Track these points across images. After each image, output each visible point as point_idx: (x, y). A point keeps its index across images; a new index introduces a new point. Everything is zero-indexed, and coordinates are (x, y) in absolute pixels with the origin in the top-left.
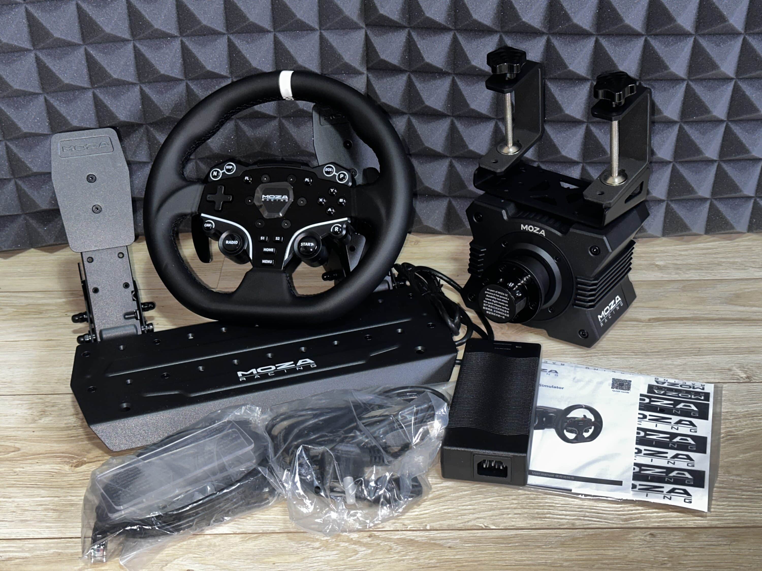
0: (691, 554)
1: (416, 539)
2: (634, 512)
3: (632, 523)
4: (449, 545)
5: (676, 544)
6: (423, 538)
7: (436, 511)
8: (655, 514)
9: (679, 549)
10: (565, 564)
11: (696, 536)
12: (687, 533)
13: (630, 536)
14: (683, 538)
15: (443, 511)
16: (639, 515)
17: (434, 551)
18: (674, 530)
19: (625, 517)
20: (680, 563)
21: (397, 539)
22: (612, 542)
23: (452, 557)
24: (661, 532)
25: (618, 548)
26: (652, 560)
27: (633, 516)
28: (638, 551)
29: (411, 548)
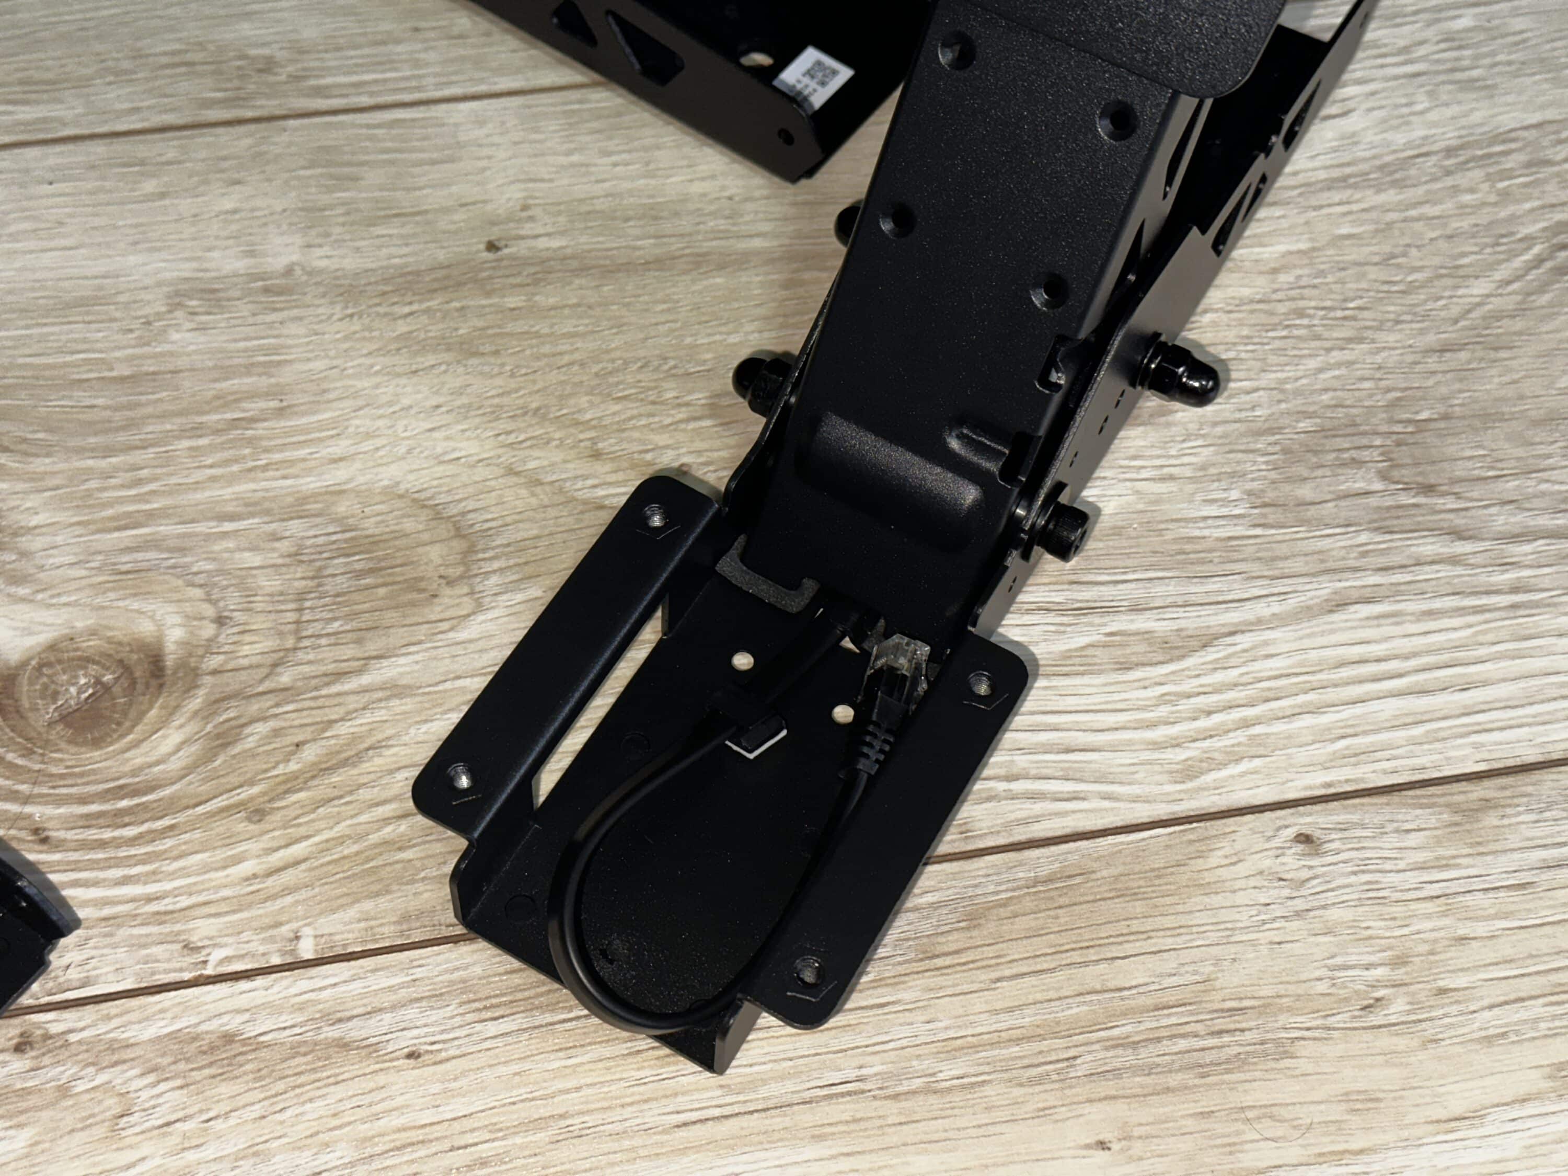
0: (1481, 929)
1: (251, 1031)
2: (1217, 719)
3: (1217, 787)
4: (406, 1041)
5: (1413, 878)
6: (286, 1020)
7: (341, 840)
8: (1307, 721)
9: (1430, 907)
10: (950, 1070)
11: (1491, 819)
12: (1456, 809)
13: (1213, 861)
14: (1439, 842)
15: (374, 838)
16: (1240, 736)
17: (339, 1092)
18: (1395, 798)
19: (1181, 755)
20: (1442, 991)
21: (159, 1039)
22: (1139, 907)
23: (427, 1117)
24: (1342, 818)
25: (1169, 942)
26: (1322, 987)
27: (1216, 743)
28: (1253, 943)
29: (225, 1089)
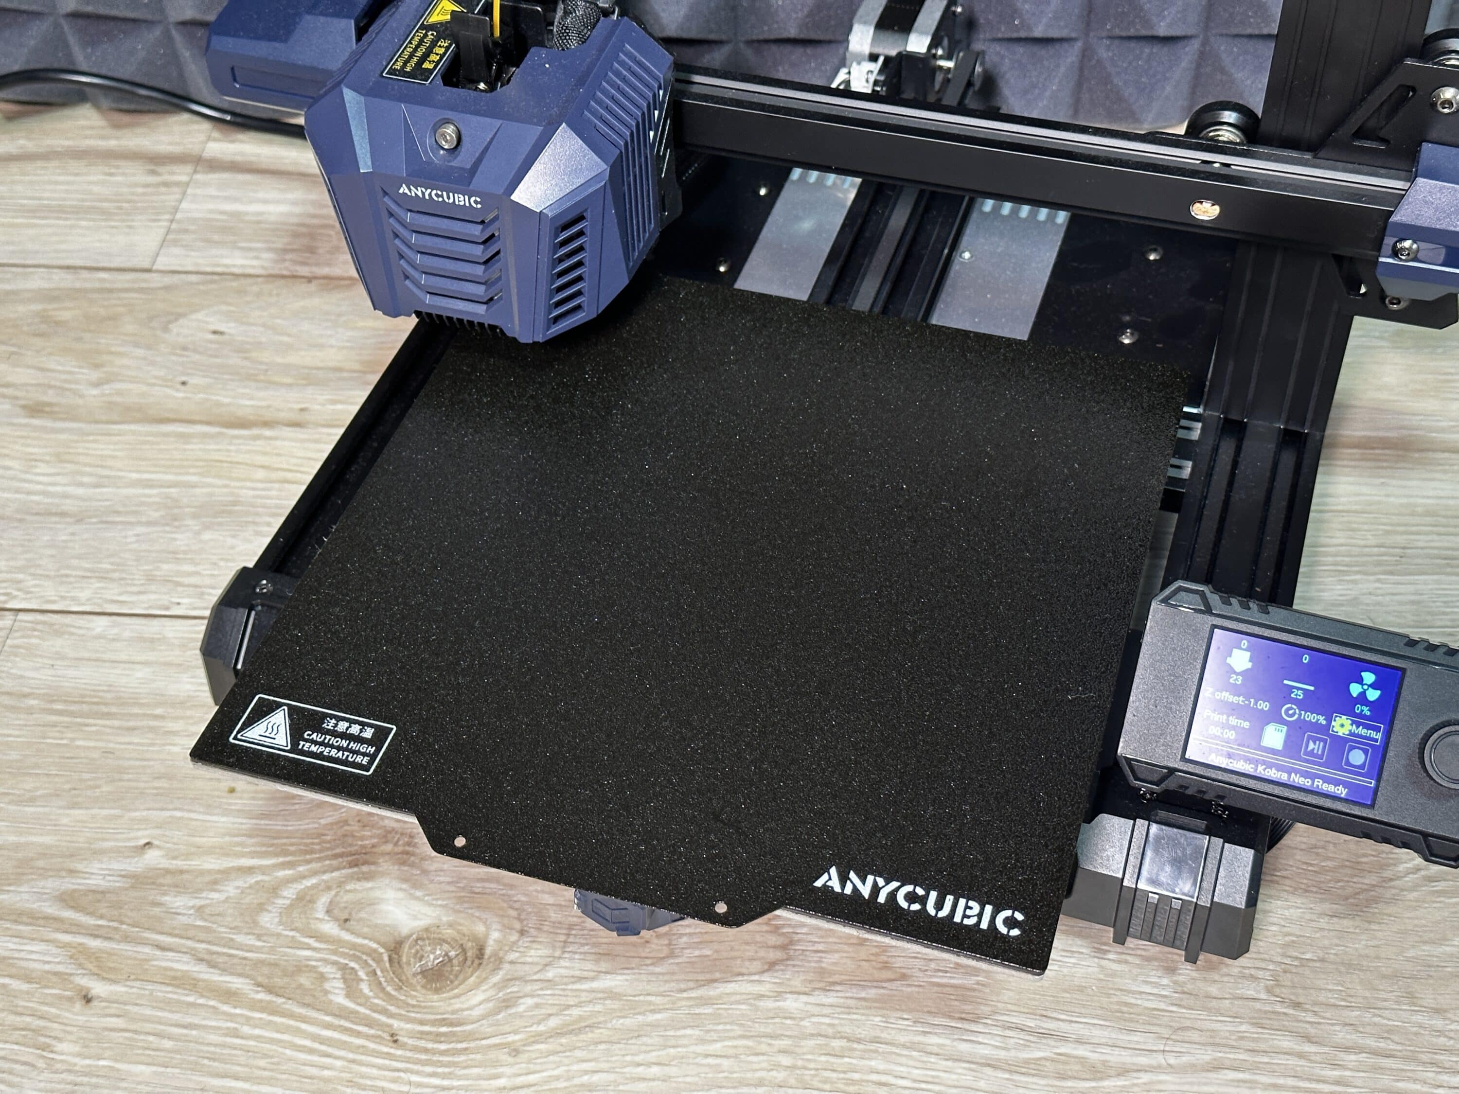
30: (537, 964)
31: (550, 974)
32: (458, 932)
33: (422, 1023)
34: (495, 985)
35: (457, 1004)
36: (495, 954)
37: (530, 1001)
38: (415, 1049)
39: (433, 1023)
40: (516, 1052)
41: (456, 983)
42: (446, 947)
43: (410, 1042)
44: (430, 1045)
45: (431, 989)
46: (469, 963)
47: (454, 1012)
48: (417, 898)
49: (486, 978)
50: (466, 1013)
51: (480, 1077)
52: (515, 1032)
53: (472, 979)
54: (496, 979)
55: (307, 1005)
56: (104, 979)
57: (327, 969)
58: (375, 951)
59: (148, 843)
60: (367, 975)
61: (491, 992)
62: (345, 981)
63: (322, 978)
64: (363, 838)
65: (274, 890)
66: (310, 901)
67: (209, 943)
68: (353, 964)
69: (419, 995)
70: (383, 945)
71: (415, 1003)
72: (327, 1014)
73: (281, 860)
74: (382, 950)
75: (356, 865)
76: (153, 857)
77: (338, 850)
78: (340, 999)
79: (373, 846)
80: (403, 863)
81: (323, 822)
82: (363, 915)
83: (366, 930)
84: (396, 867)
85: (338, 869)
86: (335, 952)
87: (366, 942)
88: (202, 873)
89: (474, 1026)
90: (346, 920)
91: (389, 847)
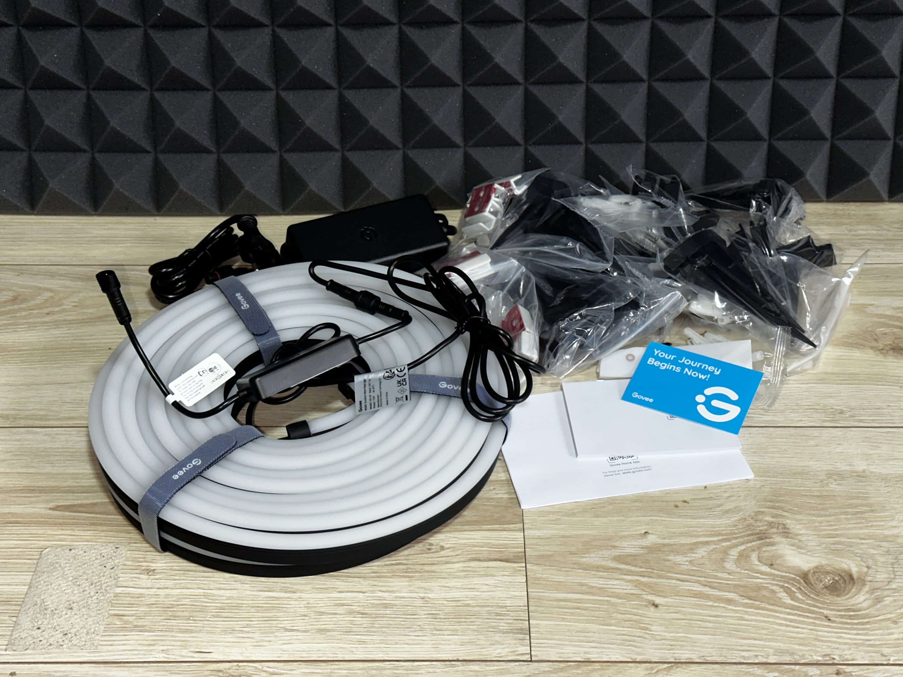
30: (883, 581)
31: (894, 586)
32: (834, 568)
33: (838, 611)
34: (867, 592)
35: (852, 601)
36: (859, 578)
37: (891, 599)
38: (841, 623)
39: (845, 610)
40: (895, 622)
41: (846, 592)
42: (831, 575)
43: (837, 619)
44: (849, 621)
45: (834, 595)
46: (847, 582)
47: (853, 605)
48: (803, 553)
49: (861, 589)
50: (859, 605)
51: (882, 635)
52: (891, 613)
53: (854, 590)
54: (867, 588)
55: (773, 605)
56: (658, 596)
57: (774, 588)
58: (795, 578)
59: (646, 532)
60: (797, 589)
61: (867, 596)
62: (787, 593)
63: (773, 591)
64: (759, 526)
65: (726, 552)
66: (747, 556)
67: (705, 577)
68: (786, 585)
69: (829, 598)
70: (798, 576)
71: (829, 601)
72: (785, 608)
73: (720, 538)
74: (798, 578)
75: (762, 539)
76: (652, 539)
77: (748, 533)
78: (789, 601)
79: (766, 530)
80: (787, 537)
81: (733, 519)
82: (778, 562)
83: (784, 569)
84: (784, 539)
85: (754, 541)
86: (773, 580)
87: (788, 574)
88: (682, 545)
89: (867, 611)
90: (771, 565)
91: (775, 530)
